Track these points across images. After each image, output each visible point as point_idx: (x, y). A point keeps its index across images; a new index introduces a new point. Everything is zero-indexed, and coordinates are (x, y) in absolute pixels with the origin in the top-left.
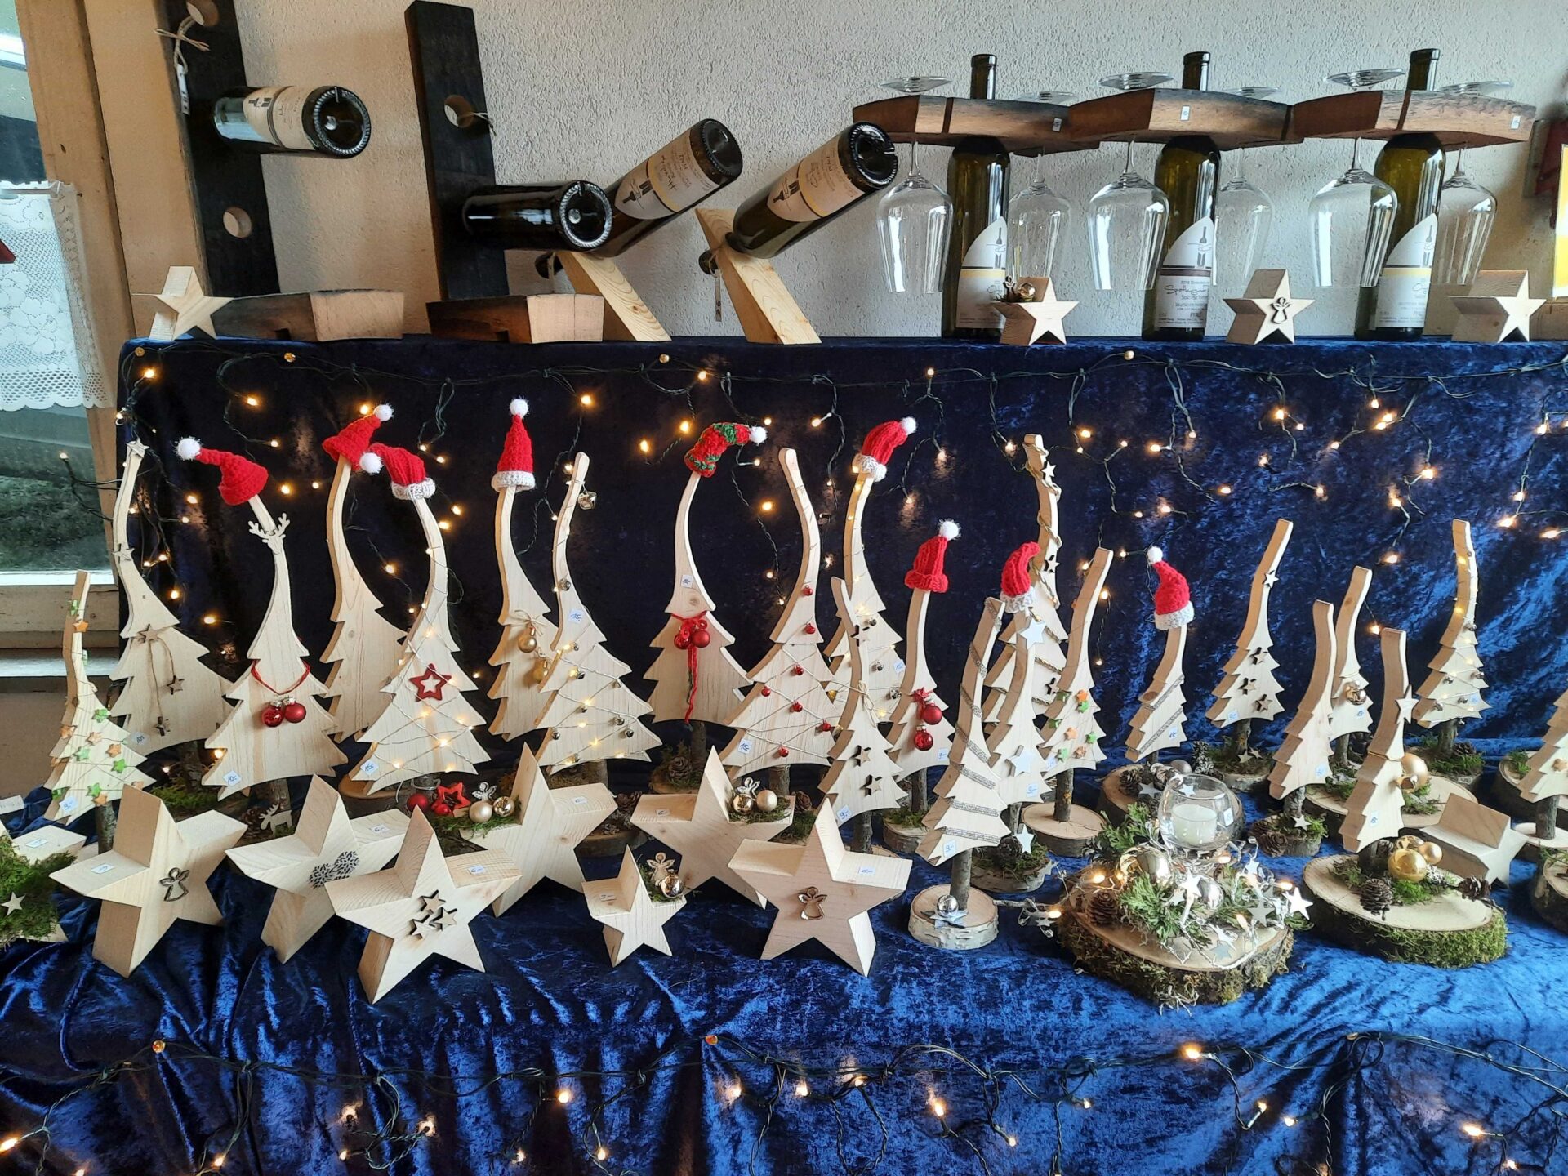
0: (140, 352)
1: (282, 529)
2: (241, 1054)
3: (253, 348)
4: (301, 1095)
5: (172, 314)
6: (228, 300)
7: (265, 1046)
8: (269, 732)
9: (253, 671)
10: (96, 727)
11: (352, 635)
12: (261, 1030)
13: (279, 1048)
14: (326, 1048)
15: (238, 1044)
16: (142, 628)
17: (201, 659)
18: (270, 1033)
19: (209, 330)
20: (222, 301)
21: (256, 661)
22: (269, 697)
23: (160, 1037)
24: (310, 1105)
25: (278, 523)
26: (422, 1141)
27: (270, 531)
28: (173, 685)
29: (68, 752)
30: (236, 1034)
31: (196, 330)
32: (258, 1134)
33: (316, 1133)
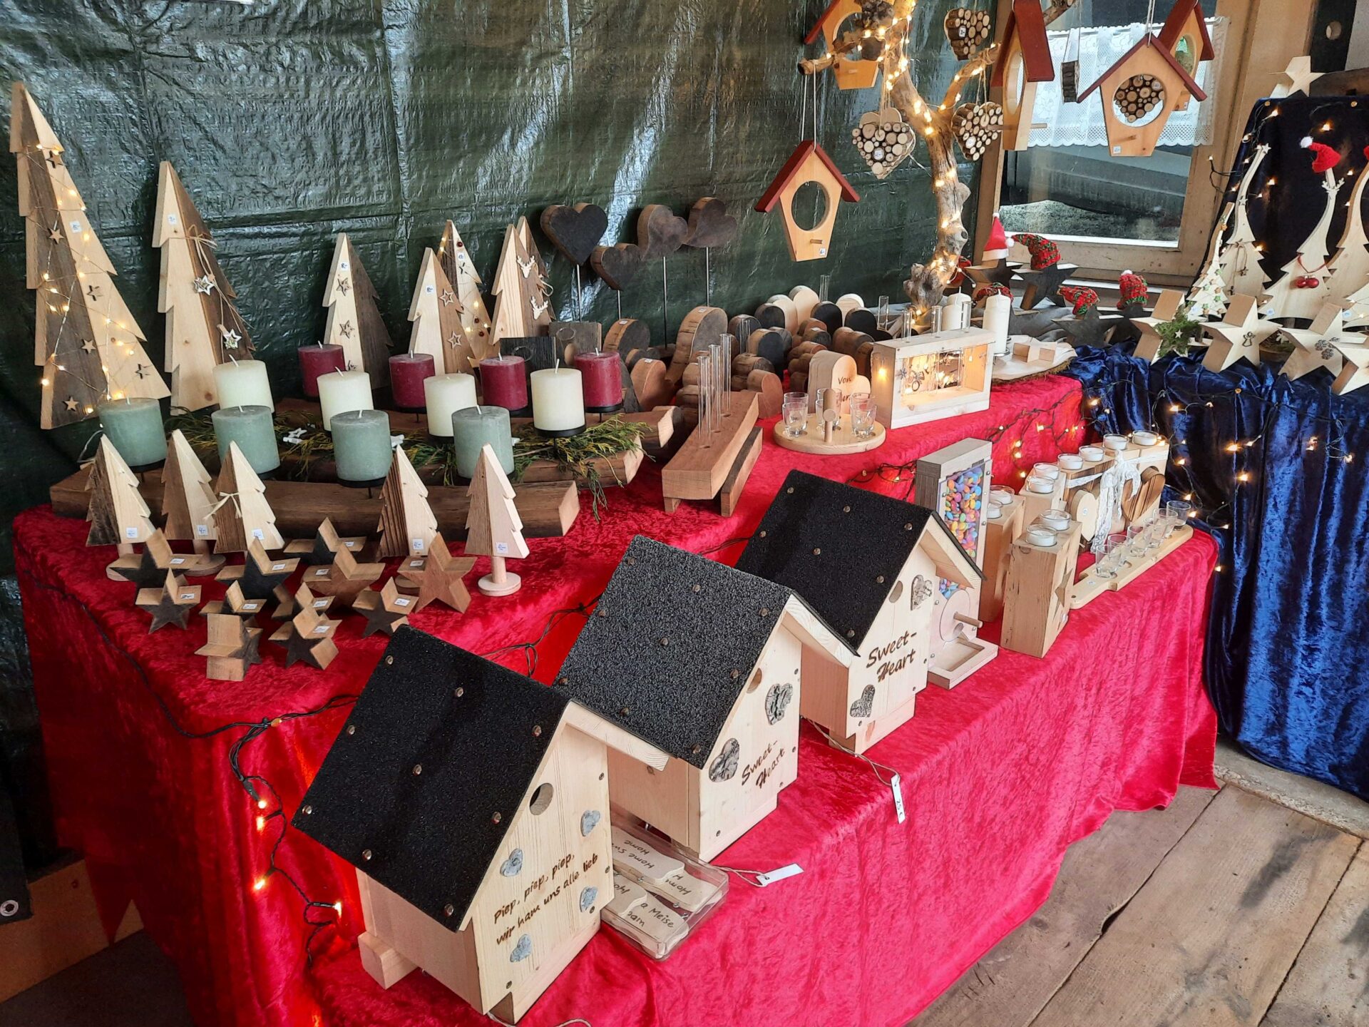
0: (1267, 104)
1: (1339, 186)
2: (1274, 399)
3: (1333, 100)
4: (1295, 426)
5: (1290, 82)
6: (1321, 74)
7: (1286, 399)
8: (1297, 291)
9: (1299, 261)
10: (1215, 277)
11: (1346, 256)
12: (1286, 393)
13: (1292, 401)
14: (1314, 405)
15: (1274, 396)
16: (1238, 240)
17: (1259, 262)
18: (1289, 394)
19: (1307, 92)
20: (1318, 75)
21: (1301, 254)
22: (1301, 273)
23: (1240, 387)
24: (1299, 428)
25: (1337, 183)
26: (1344, 465)
27: (1331, 186)
28: (1242, 273)
29: (1201, 286)
30: (1274, 392)
31: (1300, 91)
32: (1269, 436)
33: (1296, 443)
